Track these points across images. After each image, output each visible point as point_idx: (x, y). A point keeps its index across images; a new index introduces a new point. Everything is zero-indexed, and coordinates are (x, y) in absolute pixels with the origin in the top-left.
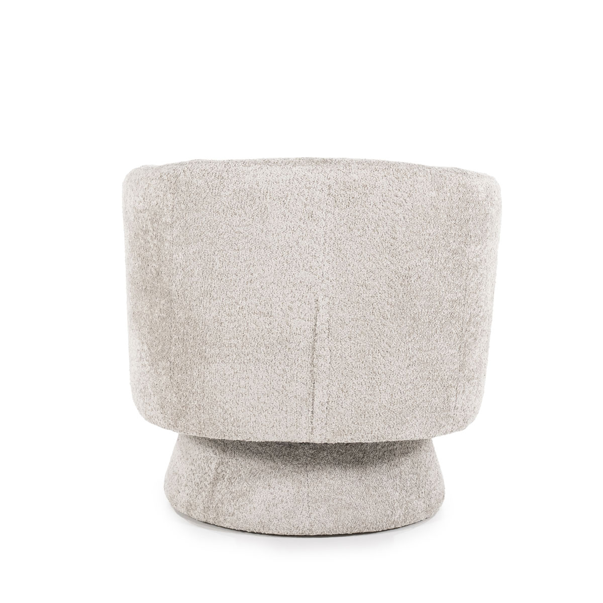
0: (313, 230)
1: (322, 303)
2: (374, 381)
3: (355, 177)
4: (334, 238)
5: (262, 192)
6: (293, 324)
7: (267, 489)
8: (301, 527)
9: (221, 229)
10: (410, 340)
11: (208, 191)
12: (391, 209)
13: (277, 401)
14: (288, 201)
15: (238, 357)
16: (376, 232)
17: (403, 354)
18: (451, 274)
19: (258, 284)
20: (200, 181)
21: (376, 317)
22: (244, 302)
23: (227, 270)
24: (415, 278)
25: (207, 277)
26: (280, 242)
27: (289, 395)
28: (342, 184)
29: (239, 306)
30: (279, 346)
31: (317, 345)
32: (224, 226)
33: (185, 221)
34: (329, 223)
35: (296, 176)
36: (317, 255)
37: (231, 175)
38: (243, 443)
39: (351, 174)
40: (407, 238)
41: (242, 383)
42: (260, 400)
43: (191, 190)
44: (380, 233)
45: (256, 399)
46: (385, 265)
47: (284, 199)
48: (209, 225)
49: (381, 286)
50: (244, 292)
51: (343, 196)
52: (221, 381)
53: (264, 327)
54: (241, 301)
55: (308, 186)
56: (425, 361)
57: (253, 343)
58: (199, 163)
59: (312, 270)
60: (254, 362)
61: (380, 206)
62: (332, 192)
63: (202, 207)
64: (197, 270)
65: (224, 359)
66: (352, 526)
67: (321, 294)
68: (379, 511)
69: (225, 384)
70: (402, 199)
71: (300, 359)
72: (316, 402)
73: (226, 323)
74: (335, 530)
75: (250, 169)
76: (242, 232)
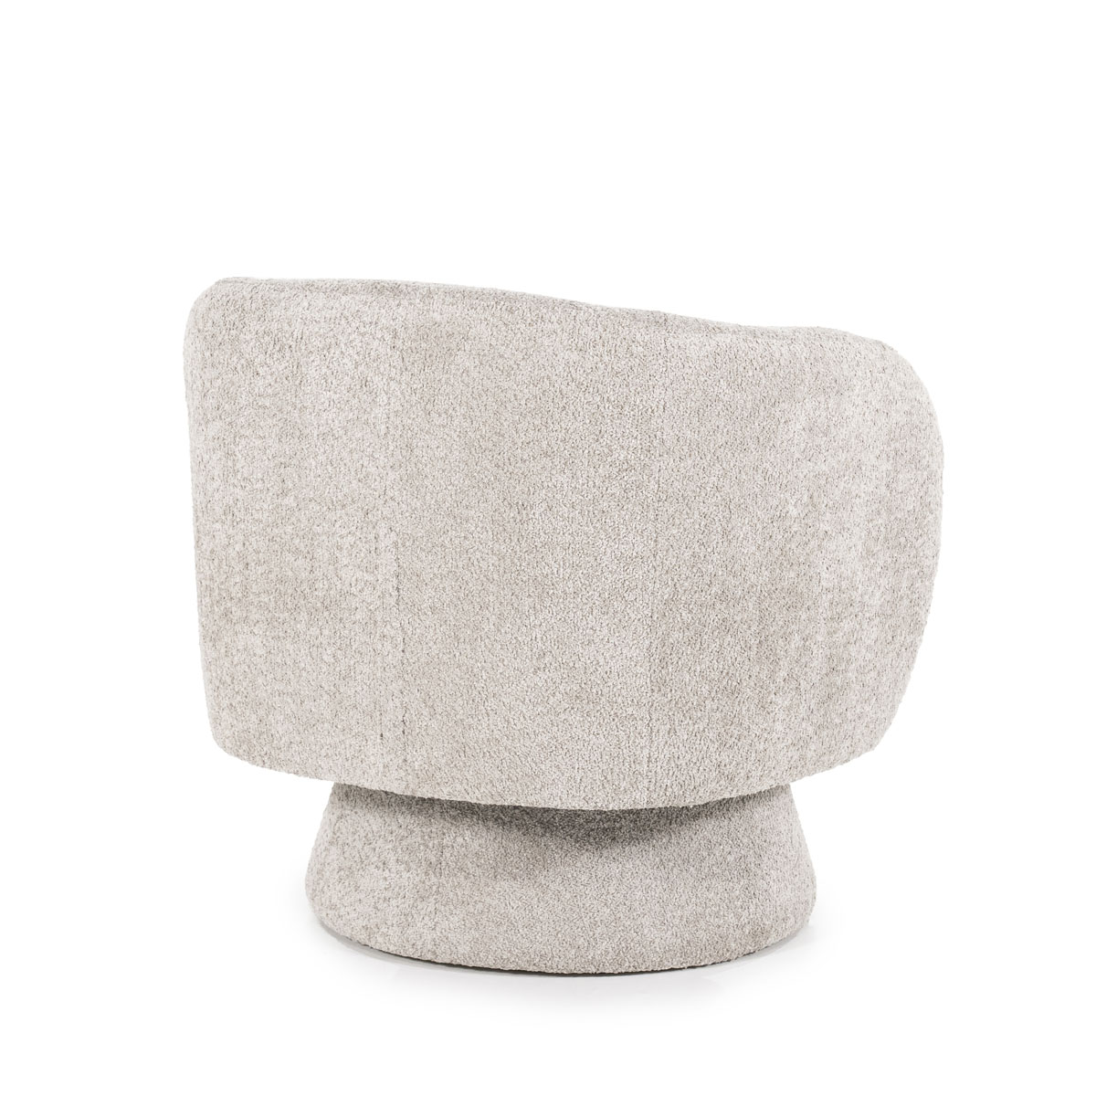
0: (368, 409)
2: (475, 692)
3: (437, 317)
4: (400, 427)
5: (295, 336)
6: (344, 575)
8: (419, 944)
10: (537, 622)
12: (494, 381)
13: (329, 710)
14: (332, 355)
15: (271, 626)
16: (469, 421)
17: (526, 648)
18: (618, 508)
20: (217, 314)
21: (474, 575)
22: (275, 529)
24: (542, 510)
26: (321, 428)
27: (345, 701)
29: (268, 537)
30: (326, 614)
34: (393, 400)
35: (345, 312)
36: (376, 456)
37: (255, 305)
39: (431, 313)
40: (522, 435)
43: (207, 329)
44: (474, 422)
47: (325, 352)
49: (481, 519)
51: (415, 351)
53: (304, 576)
55: (362, 330)
56: (571, 664)
59: (369, 481)
60: (292, 637)
61: (475, 374)
62: (399, 343)
63: (218, 360)
66: (504, 957)
67: (383, 524)
68: (560, 935)
70: (512, 363)
74: (473, 958)
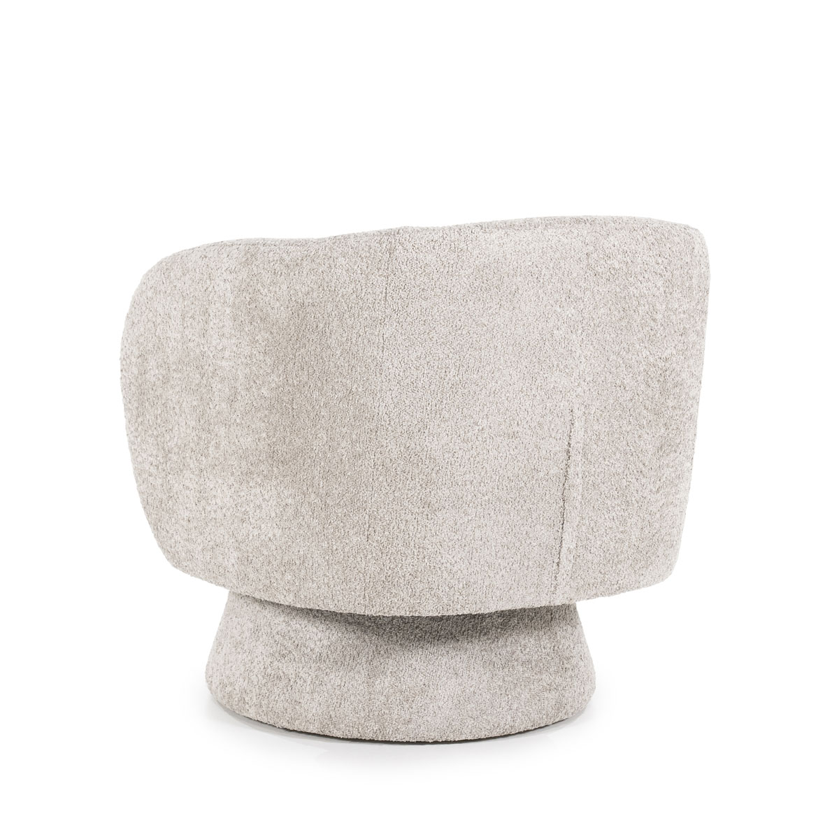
0: (570, 315)
1: (577, 413)
2: (627, 514)
4: (592, 325)
5: (511, 267)
6: (542, 446)
7: (454, 680)
9: (458, 322)
11: (442, 270)
12: (653, 282)
13: (518, 554)
14: (543, 277)
15: (474, 498)
16: (637, 313)
19: (503, 395)
20: (429, 257)
22: (485, 421)
23: (464, 379)
25: (436, 390)
26: (532, 334)
27: (533, 543)
28: (601, 252)
29: (478, 428)
31: (571, 471)
32: (464, 317)
33: (405, 314)
34: (588, 305)
35: (550, 243)
36: (574, 349)
37: (471, 246)
38: (407, 620)
41: (478, 534)
42: (498, 555)
43: (416, 270)
44: (640, 314)
45: (493, 554)
46: (644, 356)
47: (537, 275)
48: (442, 318)
50: (485, 407)
51: (603, 267)
52: (449, 534)
53: (508, 453)
54: (481, 420)
55: (564, 255)
57: (494, 477)
58: (418, 231)
59: (567, 370)
60: (493, 503)
61: (641, 279)
62: (591, 262)
63: (433, 294)
64: (422, 382)
65: (456, 502)
67: (576, 401)
69: (456, 538)
70: (662, 267)
71: (547, 493)
72: (564, 550)
73: (461, 452)
75: (493, 236)
76: (486, 323)
